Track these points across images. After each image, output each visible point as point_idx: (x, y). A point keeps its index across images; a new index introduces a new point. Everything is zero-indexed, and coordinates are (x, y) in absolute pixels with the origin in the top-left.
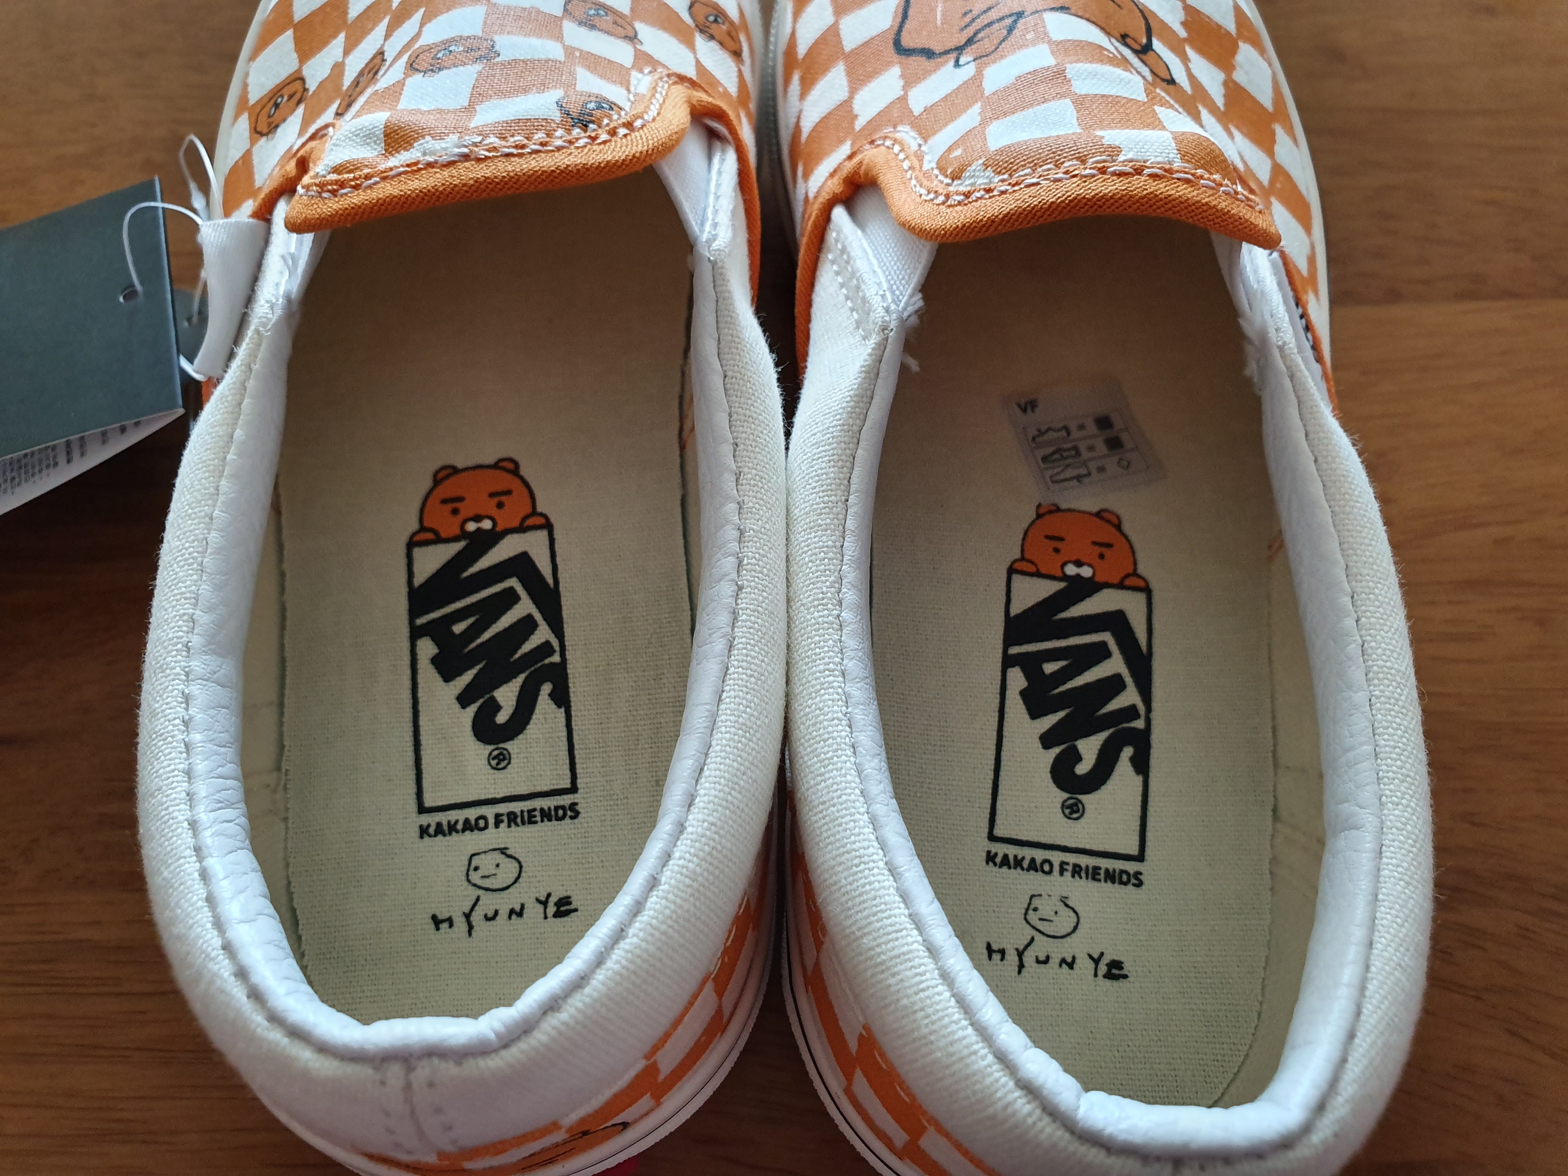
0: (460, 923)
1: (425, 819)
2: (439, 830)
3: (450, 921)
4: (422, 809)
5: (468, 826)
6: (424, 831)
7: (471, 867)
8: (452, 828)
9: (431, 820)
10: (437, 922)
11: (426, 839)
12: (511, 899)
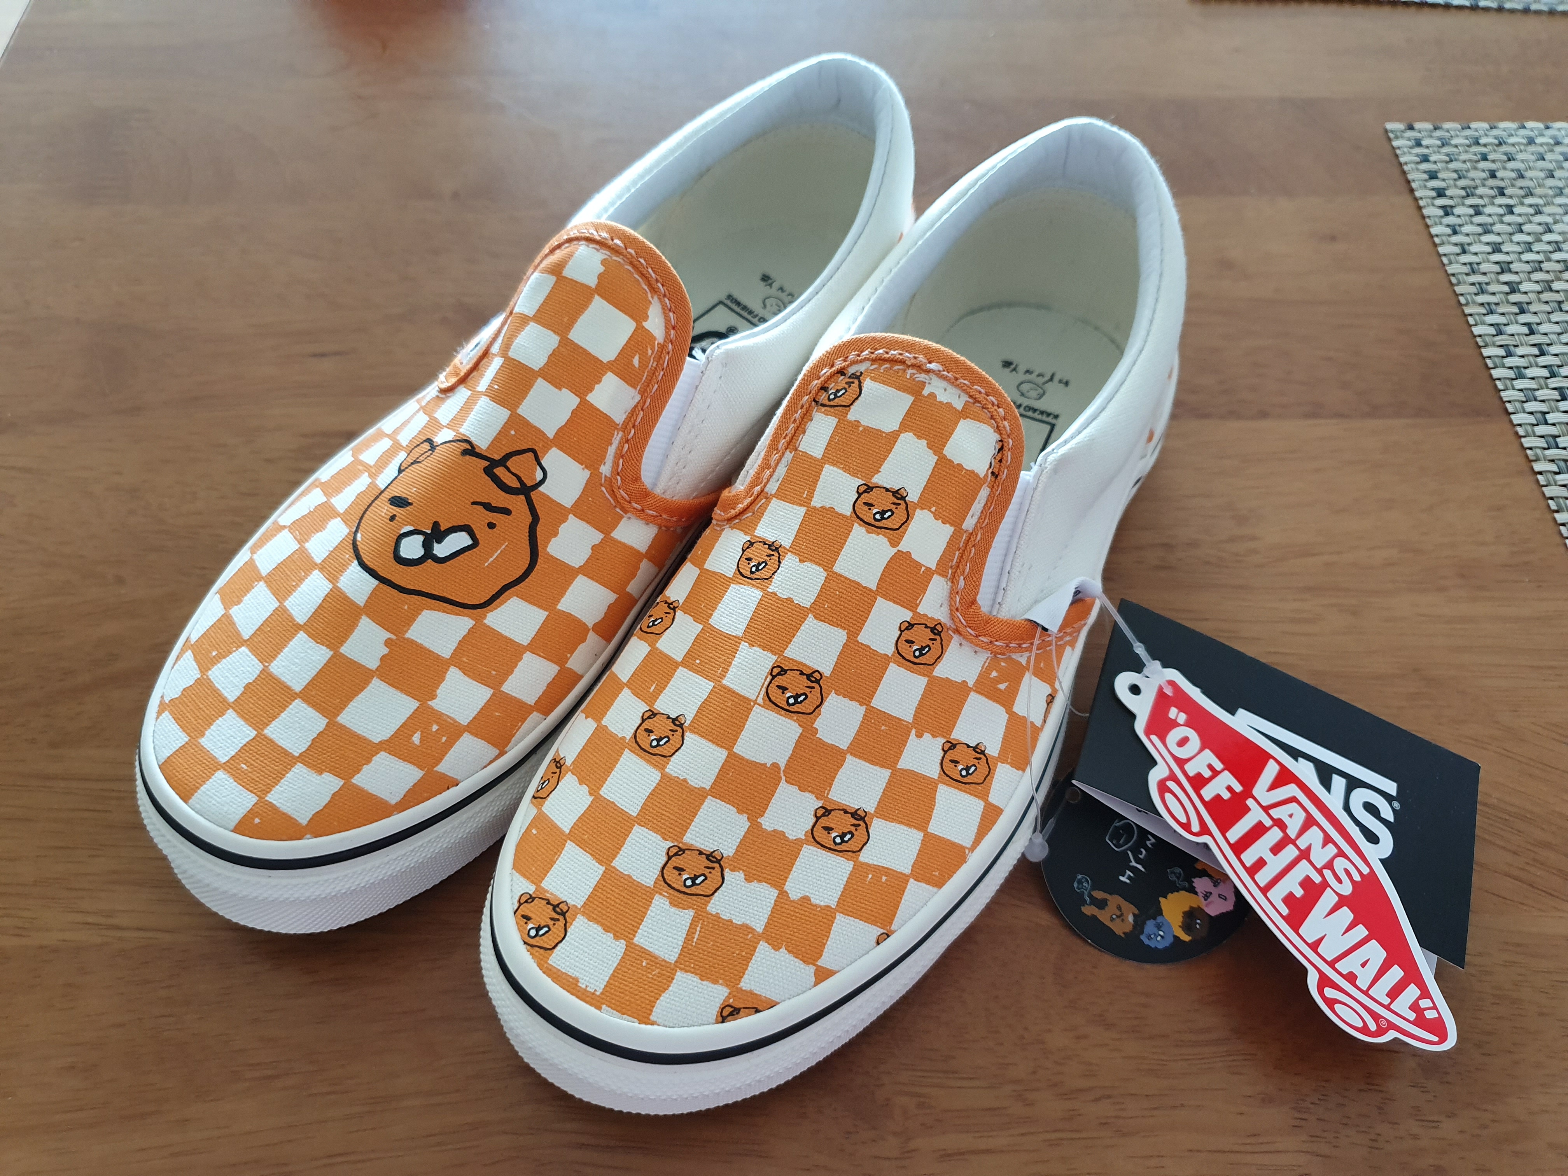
0: (1056, 379)
1: (1054, 421)
2: (1049, 415)
3: (1060, 381)
4: (1053, 426)
5: (1035, 410)
6: (1056, 417)
7: (1041, 396)
8: (1042, 413)
9: (1050, 419)
10: (1067, 384)
11: (1056, 414)
12: (1028, 377)
